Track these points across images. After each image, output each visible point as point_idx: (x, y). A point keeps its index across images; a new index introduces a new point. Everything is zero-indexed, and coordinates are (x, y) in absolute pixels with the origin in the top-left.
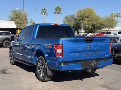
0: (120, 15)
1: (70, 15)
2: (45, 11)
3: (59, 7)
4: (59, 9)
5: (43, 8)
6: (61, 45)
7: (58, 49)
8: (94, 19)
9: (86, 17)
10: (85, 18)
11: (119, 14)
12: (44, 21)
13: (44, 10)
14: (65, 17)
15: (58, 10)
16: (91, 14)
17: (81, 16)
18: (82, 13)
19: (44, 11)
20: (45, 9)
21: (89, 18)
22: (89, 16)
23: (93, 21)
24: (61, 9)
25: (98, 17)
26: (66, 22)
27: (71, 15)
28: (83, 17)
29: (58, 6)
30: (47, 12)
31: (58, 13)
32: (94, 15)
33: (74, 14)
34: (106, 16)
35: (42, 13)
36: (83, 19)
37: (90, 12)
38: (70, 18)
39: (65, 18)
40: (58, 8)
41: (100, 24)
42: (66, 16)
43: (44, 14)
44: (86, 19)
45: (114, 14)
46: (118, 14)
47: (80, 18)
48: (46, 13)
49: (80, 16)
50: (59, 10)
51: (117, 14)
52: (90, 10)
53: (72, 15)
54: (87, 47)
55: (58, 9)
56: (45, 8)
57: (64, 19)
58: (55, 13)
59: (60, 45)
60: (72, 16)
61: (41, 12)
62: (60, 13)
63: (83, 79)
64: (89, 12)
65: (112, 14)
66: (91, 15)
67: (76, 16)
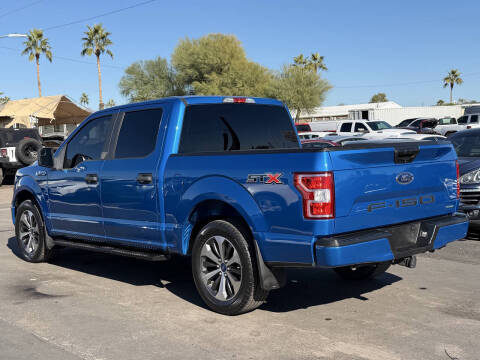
0: (323, 62)
1: (146, 62)
2: (39, 43)
3: (99, 27)
4: (103, 38)
5: (32, 31)
6: (326, 175)
7: (318, 188)
8: (245, 78)
9: (212, 70)
10: (209, 73)
11: (322, 58)
12: (39, 84)
13: (35, 38)
14: (126, 68)
15: (96, 42)
16: (232, 56)
17: (192, 66)
18: (198, 54)
19: (35, 44)
20: (40, 36)
21: (225, 74)
22: (225, 65)
23: (239, 85)
24: (108, 37)
25: (256, 68)
26: (135, 87)
27: (151, 62)
28: (203, 71)
29: (94, 25)
30: (48, 49)
31: (98, 54)
32: (243, 64)
33: (162, 58)
34: (285, 68)
35: (26, 50)
36: (201, 78)
37: (228, 51)
38: (146, 73)
39: (130, 71)
40: (96, 31)
41: (267, 95)
42: (130, 65)
43: (38, 56)
44: (214, 75)
45: (304, 58)
46: (318, 57)
47: (190, 71)
48: (44, 50)
49: (188, 64)
50: (101, 42)
51: (315, 59)
52: (228, 41)
53: (154, 60)
54: (399, 179)
55: (97, 36)
56: (40, 30)
57: (126, 75)
58: (84, 52)
59: (324, 173)
60: (157, 67)
61: (25, 47)
62: (108, 52)
63: (362, 295)
64: (225, 52)
65: (299, 60)
66: (232, 62)
67: (170, 65)
